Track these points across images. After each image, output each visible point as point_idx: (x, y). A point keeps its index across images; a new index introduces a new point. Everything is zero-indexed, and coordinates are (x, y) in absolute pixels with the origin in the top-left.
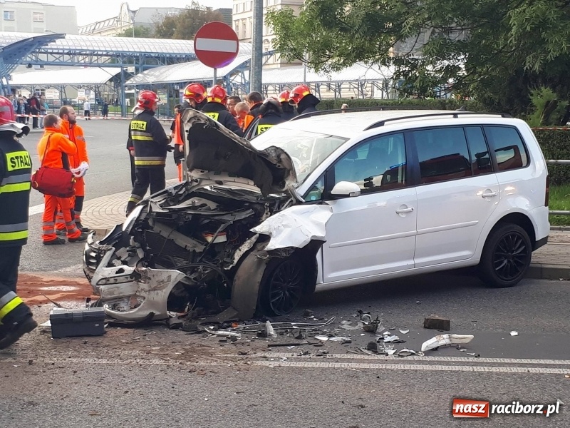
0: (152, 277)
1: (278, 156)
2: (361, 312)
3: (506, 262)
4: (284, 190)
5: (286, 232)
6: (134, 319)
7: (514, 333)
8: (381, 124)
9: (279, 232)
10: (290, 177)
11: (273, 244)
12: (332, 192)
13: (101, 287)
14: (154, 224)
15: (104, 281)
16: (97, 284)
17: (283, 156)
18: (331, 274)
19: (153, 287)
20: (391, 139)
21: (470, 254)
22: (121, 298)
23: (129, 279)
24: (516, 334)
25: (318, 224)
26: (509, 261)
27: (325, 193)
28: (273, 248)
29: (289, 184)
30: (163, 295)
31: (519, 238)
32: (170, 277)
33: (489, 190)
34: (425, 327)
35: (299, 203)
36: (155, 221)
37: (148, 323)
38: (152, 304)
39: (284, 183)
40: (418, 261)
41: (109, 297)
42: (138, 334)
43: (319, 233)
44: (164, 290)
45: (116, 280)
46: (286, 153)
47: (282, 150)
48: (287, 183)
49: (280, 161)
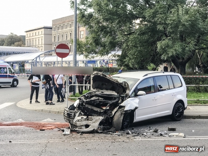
0: (93, 119)
1: (125, 84)
2: (150, 127)
3: (178, 114)
4: (126, 94)
5: (129, 105)
6: (88, 131)
7: (193, 131)
8: (147, 75)
9: (127, 105)
10: (128, 90)
11: (126, 109)
12: (138, 94)
13: (77, 123)
14: (85, 104)
15: (78, 121)
16: (76, 122)
17: (126, 84)
19: (94, 122)
20: (150, 79)
22: (82, 126)
23: (85, 120)
24: (194, 131)
25: (135, 103)
26: (179, 114)
27: (136, 95)
28: (126, 110)
29: (127, 92)
30: (97, 124)
31: (181, 107)
32: (99, 118)
33: (174, 93)
34: (169, 131)
35: (130, 97)
36: (86, 104)
37: (93, 132)
38: (93, 127)
39: (126, 92)
41: (79, 125)
42: (91, 135)
43: (137, 106)
44: (98, 122)
45: (81, 120)
46: (127, 83)
47: (126, 82)
48: (127, 91)
49: (125, 85)
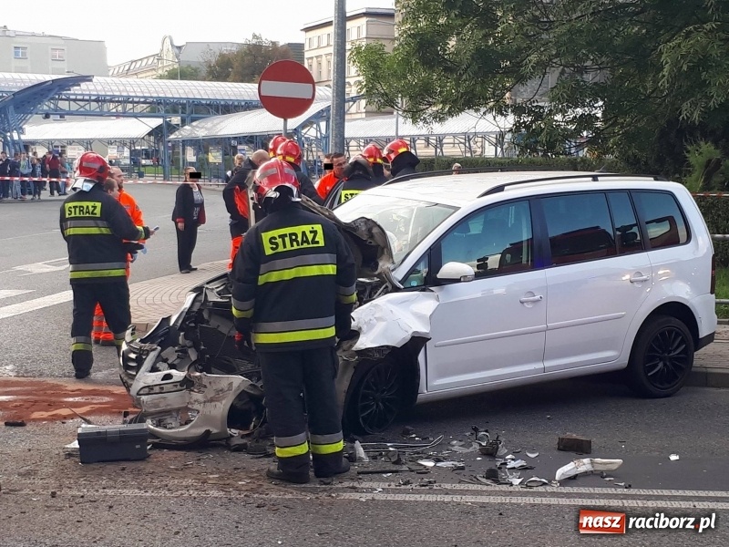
0: (208, 385)
1: (370, 230)
2: (476, 430)
3: (661, 365)
4: (376, 273)
5: (380, 326)
6: (185, 439)
7: (674, 457)
8: (500, 189)
9: (371, 326)
10: (384, 257)
11: (364, 342)
12: (439, 276)
13: (143, 398)
14: (210, 316)
15: (147, 390)
16: (138, 394)
17: (375, 230)
18: (437, 380)
19: (209, 397)
20: (512, 209)
21: (615, 355)
22: (168, 412)
23: (179, 387)
24: (677, 458)
25: (419, 317)
26: (665, 365)
27: (429, 277)
28: (363, 347)
29: (384, 265)
30: (221, 408)
31: (677, 335)
32: (231, 384)
33: (639, 273)
34: (559, 449)
35: (396, 289)
36: (211, 312)
37: (203, 444)
38: (207, 419)
39: (377, 265)
40: (548, 364)
41: (153, 410)
42: (190, 458)
43: (423, 329)
44: (224, 402)
45: (162, 388)
46: (379, 226)
47: (375, 223)
48: (381, 264)
49: (372, 236)
